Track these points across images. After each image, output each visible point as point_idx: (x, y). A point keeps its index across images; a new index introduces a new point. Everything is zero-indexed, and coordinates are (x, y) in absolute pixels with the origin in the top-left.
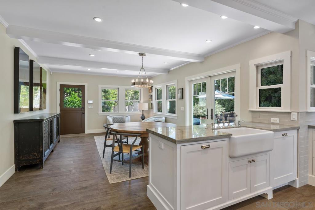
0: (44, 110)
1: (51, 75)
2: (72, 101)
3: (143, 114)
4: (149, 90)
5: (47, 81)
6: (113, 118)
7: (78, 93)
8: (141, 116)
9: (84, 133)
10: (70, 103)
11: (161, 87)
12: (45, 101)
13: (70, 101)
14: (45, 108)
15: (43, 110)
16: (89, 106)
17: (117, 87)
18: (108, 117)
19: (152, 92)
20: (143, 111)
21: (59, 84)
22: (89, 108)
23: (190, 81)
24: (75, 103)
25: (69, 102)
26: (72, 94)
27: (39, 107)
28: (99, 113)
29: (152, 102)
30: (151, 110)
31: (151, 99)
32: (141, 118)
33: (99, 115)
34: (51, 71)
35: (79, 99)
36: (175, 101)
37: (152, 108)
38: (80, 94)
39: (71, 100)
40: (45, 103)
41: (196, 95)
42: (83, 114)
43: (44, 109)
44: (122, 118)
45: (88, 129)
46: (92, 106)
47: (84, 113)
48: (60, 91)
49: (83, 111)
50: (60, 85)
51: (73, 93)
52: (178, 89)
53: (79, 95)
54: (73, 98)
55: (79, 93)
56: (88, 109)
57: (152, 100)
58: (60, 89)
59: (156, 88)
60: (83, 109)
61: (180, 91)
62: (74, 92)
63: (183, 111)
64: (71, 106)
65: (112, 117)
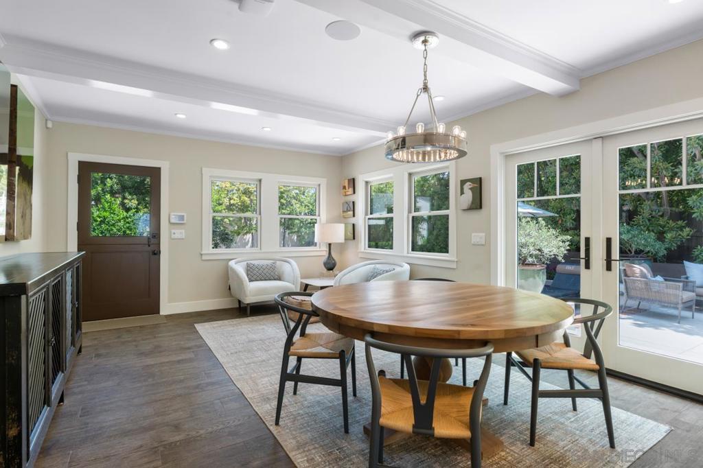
0: (23, 242)
1: (47, 128)
2: (105, 219)
3: (330, 253)
4: (344, 188)
5: (34, 147)
6: (248, 265)
7: (120, 199)
8: (324, 259)
9: (158, 312)
10: (100, 225)
11: (391, 178)
12: (28, 211)
13: (99, 220)
14: (27, 235)
15: (18, 241)
16: (173, 231)
17: (258, 176)
18: (232, 263)
19: (354, 193)
20: (330, 245)
21: (74, 158)
22: (173, 236)
23: (508, 157)
24: (113, 225)
25: (96, 221)
26: (103, 201)
27: (4, 234)
28: (203, 252)
29: (353, 220)
30: (352, 243)
31: (351, 213)
32: (325, 264)
33: (204, 258)
34: (49, 117)
35: (125, 214)
36: (447, 217)
37: (354, 238)
38: (126, 201)
39: (100, 217)
40: (28, 215)
41: (533, 196)
42: (155, 254)
43: (25, 239)
44: (273, 267)
45: (170, 301)
46: (183, 231)
47: (157, 253)
48: (78, 182)
49: (152, 248)
50: (80, 163)
51: (108, 196)
52: (463, 182)
53: (123, 205)
54: (105, 211)
55: (124, 198)
56: (171, 238)
57: (354, 216)
58: (79, 176)
59: (367, 183)
60: (153, 241)
61: (467, 186)
62: (111, 196)
63: (483, 245)
64: (102, 233)
65: (245, 263)
